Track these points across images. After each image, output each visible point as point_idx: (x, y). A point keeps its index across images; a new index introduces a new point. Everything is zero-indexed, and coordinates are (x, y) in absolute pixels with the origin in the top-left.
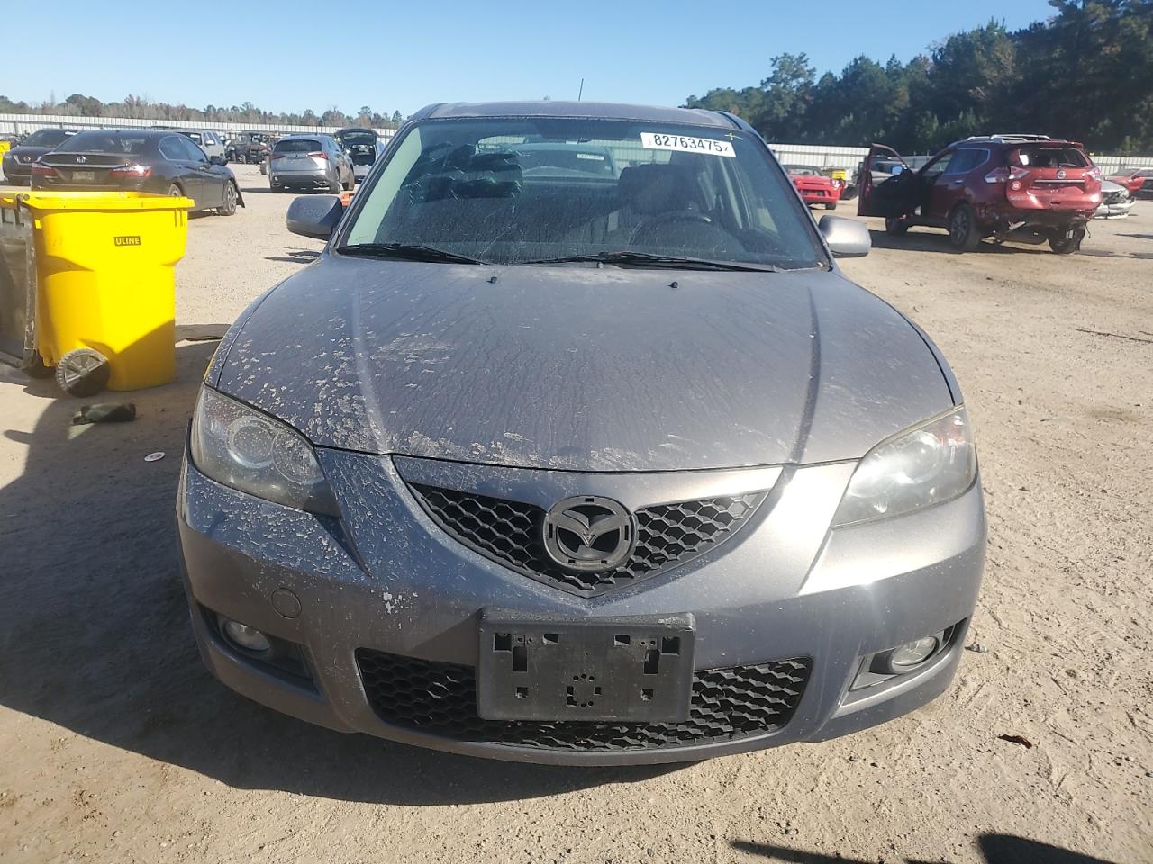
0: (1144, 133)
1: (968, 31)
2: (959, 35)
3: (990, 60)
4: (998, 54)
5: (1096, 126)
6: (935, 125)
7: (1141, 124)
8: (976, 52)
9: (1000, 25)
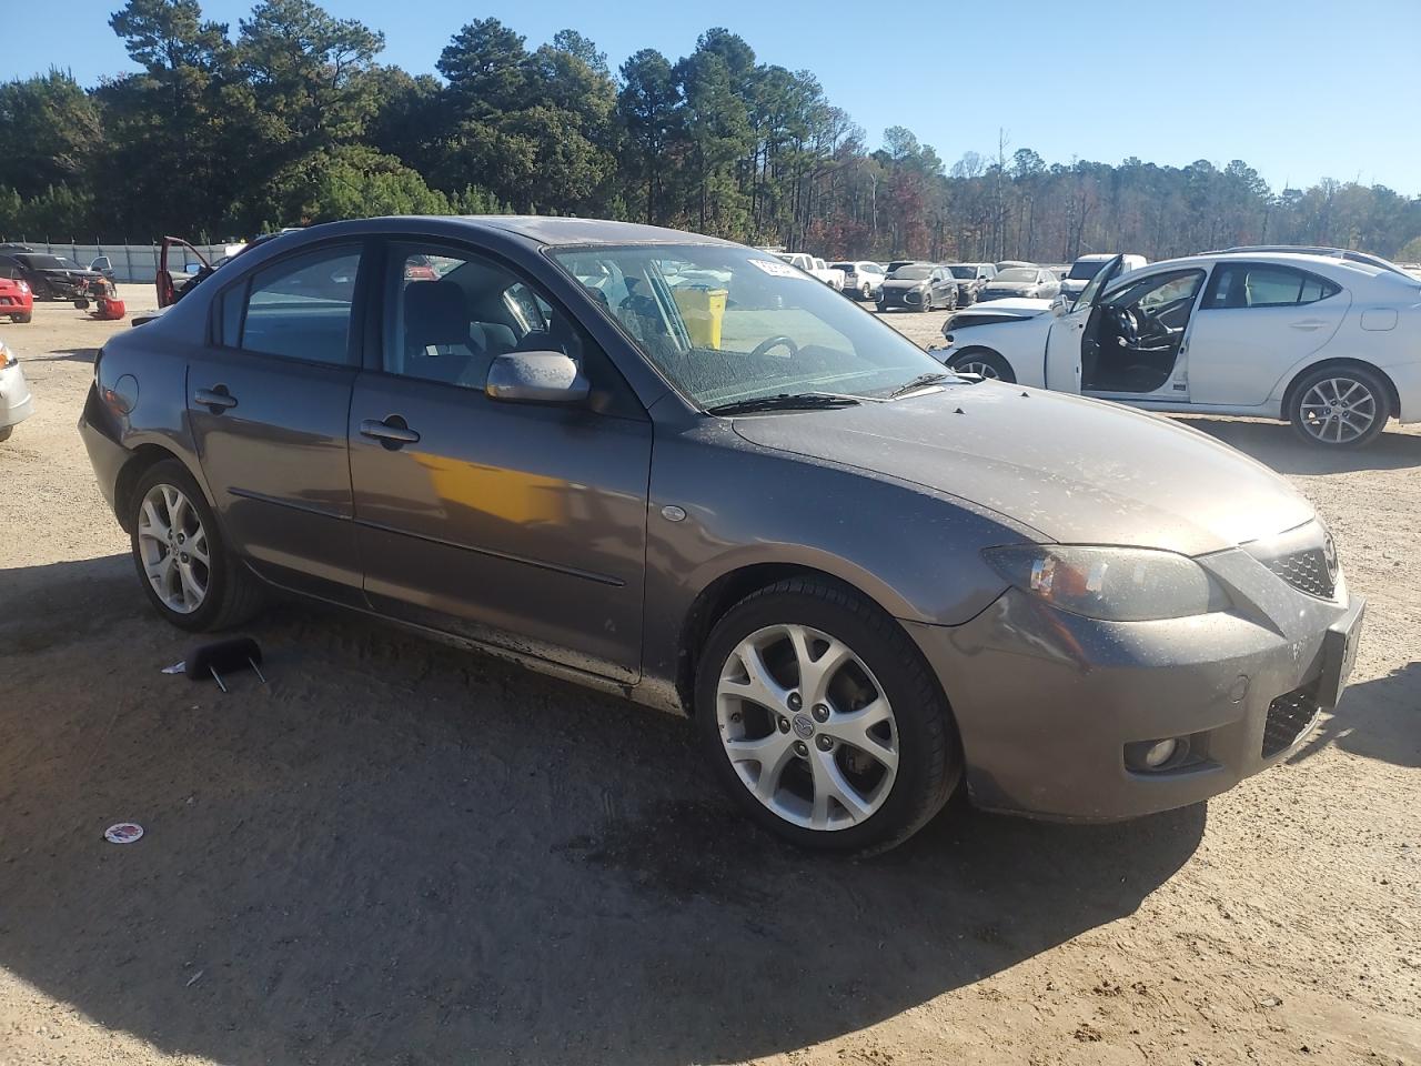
0: (280, 218)
1: (24, 79)
2: (14, 83)
3: (68, 119)
4: (79, 113)
5: (228, 210)
6: (18, 201)
7: (275, 209)
8: (45, 107)
9: (67, 75)
